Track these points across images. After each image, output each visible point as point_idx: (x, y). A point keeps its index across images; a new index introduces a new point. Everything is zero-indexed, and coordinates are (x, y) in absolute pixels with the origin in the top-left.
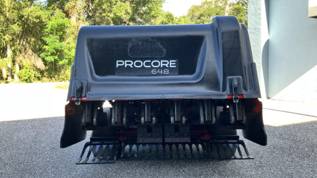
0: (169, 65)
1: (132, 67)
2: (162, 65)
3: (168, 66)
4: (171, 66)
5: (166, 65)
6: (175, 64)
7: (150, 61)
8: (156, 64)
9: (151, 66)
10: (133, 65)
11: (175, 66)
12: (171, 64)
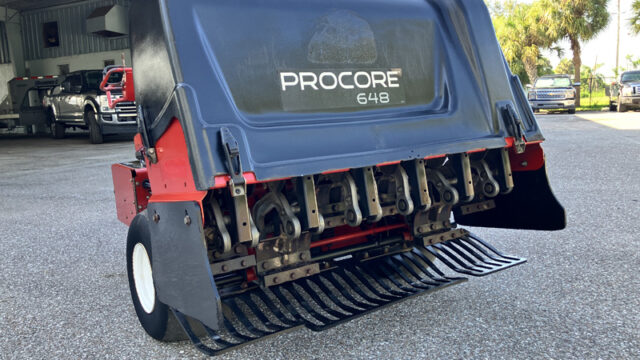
0: (386, 83)
1: (316, 88)
2: (375, 82)
3: (385, 86)
4: (391, 85)
5: (382, 82)
6: (396, 79)
7: (350, 73)
8: (363, 80)
9: (356, 86)
10: (318, 84)
11: (397, 85)
12: (390, 79)
